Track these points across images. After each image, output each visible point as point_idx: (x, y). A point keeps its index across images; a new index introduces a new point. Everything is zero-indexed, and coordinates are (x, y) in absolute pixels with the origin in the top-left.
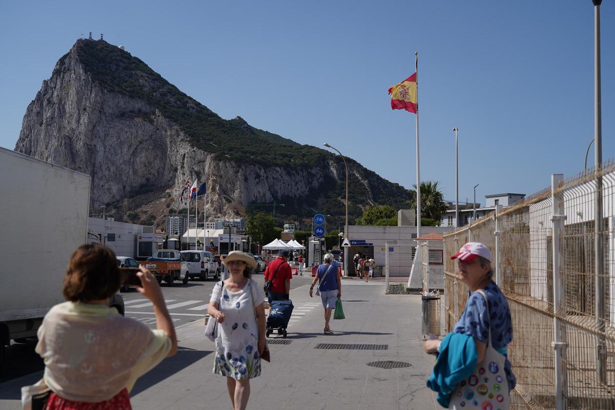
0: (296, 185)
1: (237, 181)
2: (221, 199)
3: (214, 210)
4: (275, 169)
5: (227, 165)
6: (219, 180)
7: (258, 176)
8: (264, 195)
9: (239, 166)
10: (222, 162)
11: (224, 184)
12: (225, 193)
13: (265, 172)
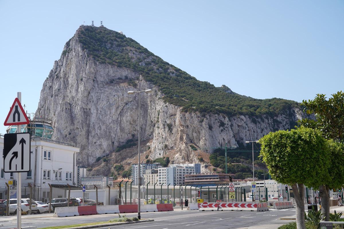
0: (262, 132)
1: (202, 130)
2: (188, 148)
3: (182, 158)
4: (239, 118)
5: (193, 115)
6: (185, 130)
7: (222, 124)
8: (229, 142)
9: (204, 116)
10: (188, 113)
11: (190, 133)
12: (191, 142)
13: (230, 120)
